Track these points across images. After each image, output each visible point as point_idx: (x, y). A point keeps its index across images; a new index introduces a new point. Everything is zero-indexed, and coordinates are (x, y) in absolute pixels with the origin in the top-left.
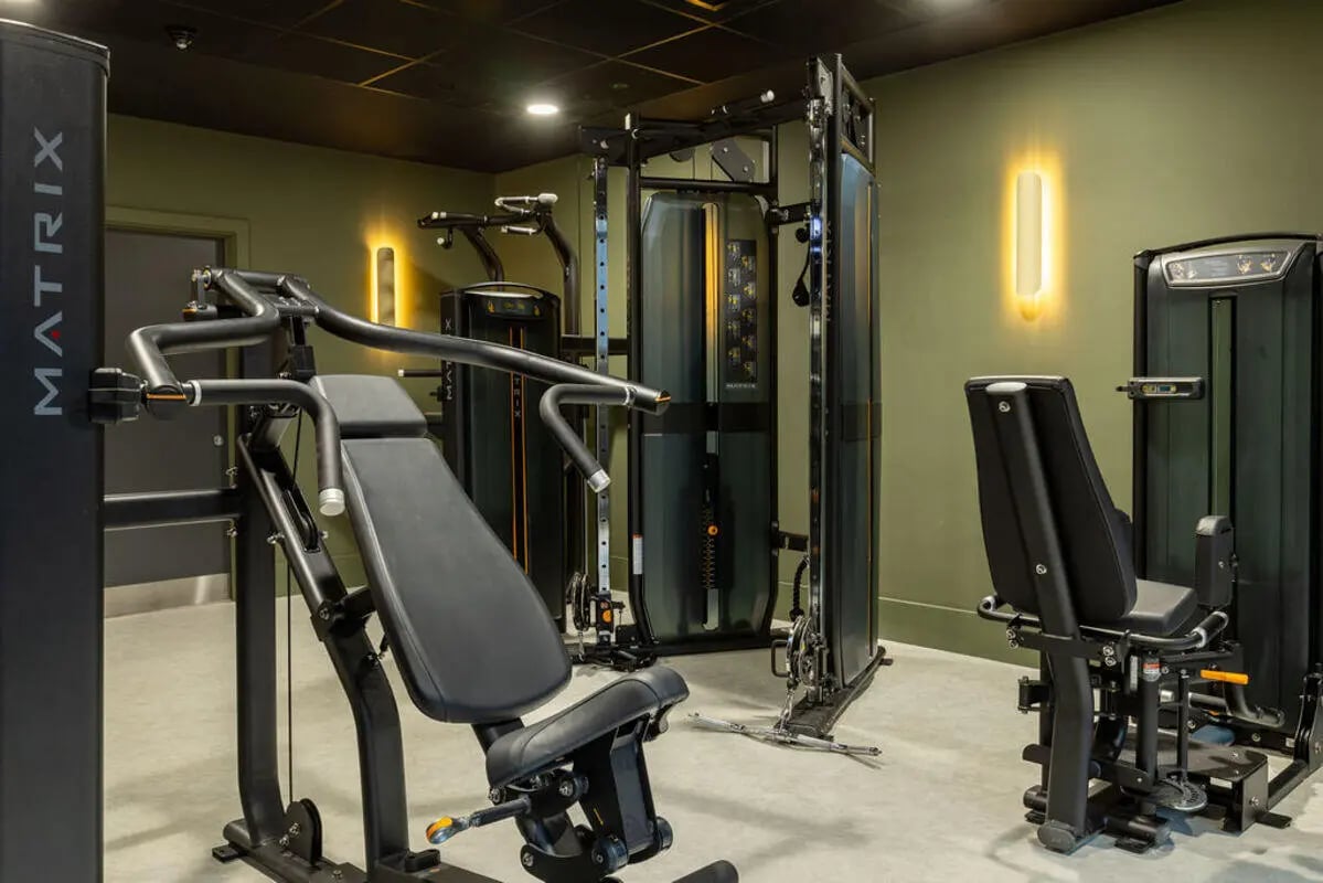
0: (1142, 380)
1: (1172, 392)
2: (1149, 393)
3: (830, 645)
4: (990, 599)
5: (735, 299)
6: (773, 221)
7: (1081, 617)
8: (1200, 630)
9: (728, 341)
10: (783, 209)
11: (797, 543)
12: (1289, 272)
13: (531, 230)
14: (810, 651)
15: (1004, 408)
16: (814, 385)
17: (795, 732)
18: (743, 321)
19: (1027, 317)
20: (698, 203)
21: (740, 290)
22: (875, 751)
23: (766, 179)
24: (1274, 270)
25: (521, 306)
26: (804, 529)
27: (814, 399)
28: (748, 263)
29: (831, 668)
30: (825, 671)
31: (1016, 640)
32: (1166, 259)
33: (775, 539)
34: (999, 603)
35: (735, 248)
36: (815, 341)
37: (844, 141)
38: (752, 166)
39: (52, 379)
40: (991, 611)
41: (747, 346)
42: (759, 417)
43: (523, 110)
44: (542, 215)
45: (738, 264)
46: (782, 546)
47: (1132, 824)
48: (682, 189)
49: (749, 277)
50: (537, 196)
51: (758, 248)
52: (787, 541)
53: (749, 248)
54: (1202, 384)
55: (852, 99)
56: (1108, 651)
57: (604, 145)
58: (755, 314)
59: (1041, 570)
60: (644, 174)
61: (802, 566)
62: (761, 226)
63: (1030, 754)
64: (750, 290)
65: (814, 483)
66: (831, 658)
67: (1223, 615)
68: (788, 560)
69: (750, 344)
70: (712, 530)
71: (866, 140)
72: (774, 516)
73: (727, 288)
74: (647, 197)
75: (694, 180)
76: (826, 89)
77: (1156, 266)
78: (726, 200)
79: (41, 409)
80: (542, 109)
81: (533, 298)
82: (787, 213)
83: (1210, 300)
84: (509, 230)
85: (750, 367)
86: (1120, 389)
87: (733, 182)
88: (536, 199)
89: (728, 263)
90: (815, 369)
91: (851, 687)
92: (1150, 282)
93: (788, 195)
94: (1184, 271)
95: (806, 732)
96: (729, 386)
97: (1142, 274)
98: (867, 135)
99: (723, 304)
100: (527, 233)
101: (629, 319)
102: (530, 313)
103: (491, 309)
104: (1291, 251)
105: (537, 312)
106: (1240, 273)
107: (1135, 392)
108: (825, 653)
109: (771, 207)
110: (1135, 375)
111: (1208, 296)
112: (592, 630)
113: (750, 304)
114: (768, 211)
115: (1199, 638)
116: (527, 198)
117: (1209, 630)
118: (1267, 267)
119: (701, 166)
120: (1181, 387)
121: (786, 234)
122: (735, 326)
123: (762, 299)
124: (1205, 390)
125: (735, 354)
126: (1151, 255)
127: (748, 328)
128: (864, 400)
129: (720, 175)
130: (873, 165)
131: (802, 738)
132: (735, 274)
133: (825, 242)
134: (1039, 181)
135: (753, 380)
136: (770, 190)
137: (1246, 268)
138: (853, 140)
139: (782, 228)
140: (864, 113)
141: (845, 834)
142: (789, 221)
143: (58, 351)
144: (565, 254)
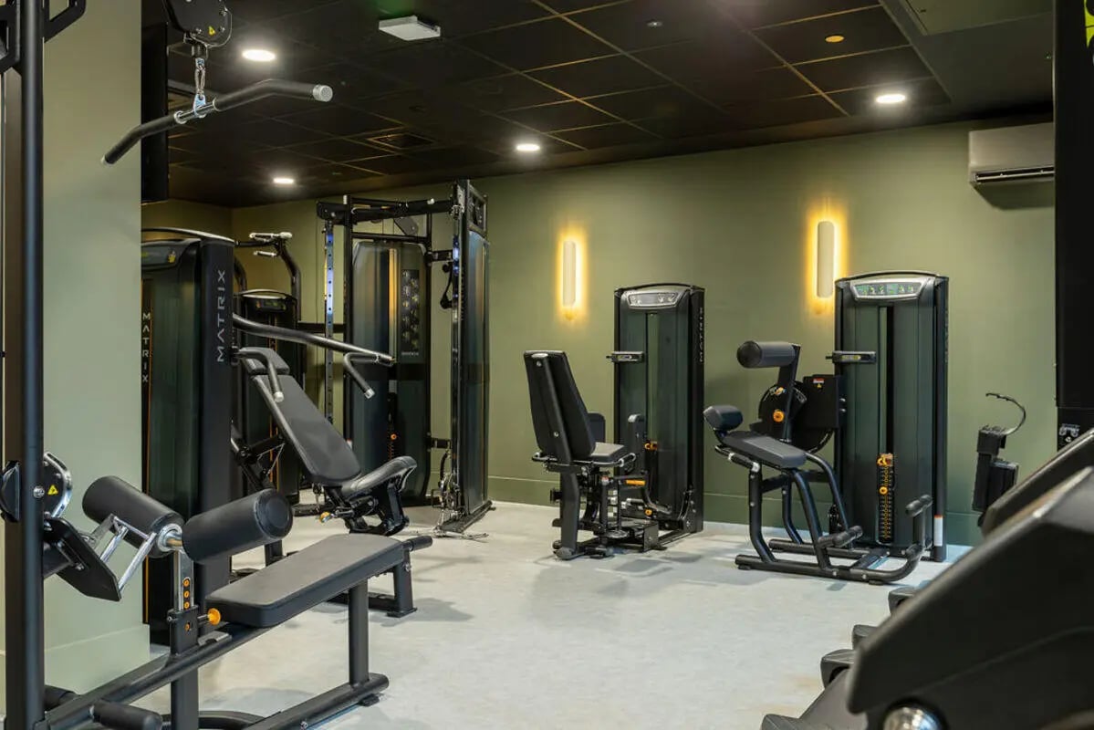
0: (617, 353)
1: (630, 359)
2: (620, 359)
3: (462, 491)
4: (538, 454)
5: (407, 304)
6: (428, 259)
7: (574, 456)
8: (622, 460)
9: (402, 328)
10: (435, 252)
11: (442, 444)
12: (678, 303)
13: (273, 254)
14: (452, 491)
15: (539, 364)
16: (454, 354)
17: (445, 531)
18: (411, 316)
19: (569, 318)
20: (385, 248)
21: (409, 298)
22: (485, 535)
23: (425, 235)
24: (674, 301)
25: (275, 304)
26: (448, 436)
27: (454, 362)
28: (414, 283)
29: (463, 504)
30: (459, 503)
31: (547, 468)
32: (629, 293)
33: (429, 442)
34: (542, 455)
35: (407, 274)
36: (455, 326)
37: (471, 224)
38: (417, 227)
39: (222, 351)
40: (539, 458)
41: (413, 331)
42: (419, 372)
43: (272, 180)
44: (279, 244)
45: (409, 283)
46: (433, 446)
47: (597, 549)
48: (377, 239)
49: (415, 291)
50: (279, 233)
51: (419, 274)
52: (436, 443)
53: (415, 275)
54: (643, 355)
55: (475, 199)
56: (584, 469)
57: (333, 215)
58: (418, 314)
59: (556, 435)
60: (354, 230)
61: (446, 456)
62: (421, 260)
63: (556, 523)
64: (415, 298)
65: (454, 414)
66: (462, 498)
67: (634, 455)
68: (436, 454)
69: (415, 329)
70: (393, 437)
71: (482, 219)
72: (428, 429)
73: (402, 297)
74: (356, 243)
75: (383, 235)
76: (461, 200)
77: (625, 296)
78: (402, 246)
79: (219, 360)
80: (284, 181)
81: (281, 300)
82: (437, 255)
83: (647, 314)
84: (259, 254)
85: (415, 343)
86: (608, 357)
87: (406, 236)
88: (277, 235)
89: (402, 283)
90: (454, 345)
91: (474, 515)
92: (622, 303)
93: (437, 245)
94: (636, 300)
95: (450, 530)
96: (403, 354)
97: (618, 300)
98: (482, 216)
99: (399, 305)
100: (270, 256)
101: (345, 314)
102: (280, 308)
103: (258, 306)
104: (680, 292)
105: (284, 308)
106: (659, 302)
107: (614, 358)
108: (460, 494)
109: (428, 250)
110: (616, 350)
111: (646, 313)
112: (322, 495)
113: (415, 307)
114: (426, 254)
115: (621, 462)
116: (272, 235)
117: (626, 460)
118: (670, 300)
119: (387, 227)
120: (634, 356)
121: (437, 267)
122: (406, 319)
123: (422, 305)
124: (644, 358)
125: (407, 335)
126: (622, 291)
127: (414, 321)
128: (480, 362)
129: (398, 232)
130: (486, 232)
131: (448, 533)
132: (407, 290)
133: (460, 264)
134: (574, 245)
135: (416, 350)
136: (427, 241)
137: (662, 300)
138: (475, 222)
139: (434, 263)
140: (481, 205)
141: (472, 560)
142: (438, 260)
143: (223, 341)
144: (293, 269)
